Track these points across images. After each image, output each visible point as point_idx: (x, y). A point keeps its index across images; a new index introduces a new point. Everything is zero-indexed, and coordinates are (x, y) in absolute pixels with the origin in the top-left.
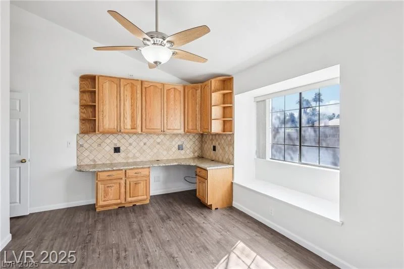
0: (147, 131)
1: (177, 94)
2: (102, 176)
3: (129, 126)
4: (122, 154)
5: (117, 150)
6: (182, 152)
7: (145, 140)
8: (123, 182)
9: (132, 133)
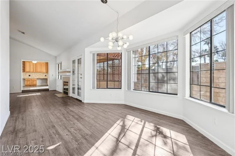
0: (36, 72)
1: (44, 65)
2: (26, 80)
3: (32, 71)
4: (31, 76)
5: (30, 76)
6: (46, 77)
7: (36, 74)
8: (31, 81)
9: (33, 72)
